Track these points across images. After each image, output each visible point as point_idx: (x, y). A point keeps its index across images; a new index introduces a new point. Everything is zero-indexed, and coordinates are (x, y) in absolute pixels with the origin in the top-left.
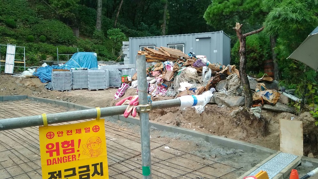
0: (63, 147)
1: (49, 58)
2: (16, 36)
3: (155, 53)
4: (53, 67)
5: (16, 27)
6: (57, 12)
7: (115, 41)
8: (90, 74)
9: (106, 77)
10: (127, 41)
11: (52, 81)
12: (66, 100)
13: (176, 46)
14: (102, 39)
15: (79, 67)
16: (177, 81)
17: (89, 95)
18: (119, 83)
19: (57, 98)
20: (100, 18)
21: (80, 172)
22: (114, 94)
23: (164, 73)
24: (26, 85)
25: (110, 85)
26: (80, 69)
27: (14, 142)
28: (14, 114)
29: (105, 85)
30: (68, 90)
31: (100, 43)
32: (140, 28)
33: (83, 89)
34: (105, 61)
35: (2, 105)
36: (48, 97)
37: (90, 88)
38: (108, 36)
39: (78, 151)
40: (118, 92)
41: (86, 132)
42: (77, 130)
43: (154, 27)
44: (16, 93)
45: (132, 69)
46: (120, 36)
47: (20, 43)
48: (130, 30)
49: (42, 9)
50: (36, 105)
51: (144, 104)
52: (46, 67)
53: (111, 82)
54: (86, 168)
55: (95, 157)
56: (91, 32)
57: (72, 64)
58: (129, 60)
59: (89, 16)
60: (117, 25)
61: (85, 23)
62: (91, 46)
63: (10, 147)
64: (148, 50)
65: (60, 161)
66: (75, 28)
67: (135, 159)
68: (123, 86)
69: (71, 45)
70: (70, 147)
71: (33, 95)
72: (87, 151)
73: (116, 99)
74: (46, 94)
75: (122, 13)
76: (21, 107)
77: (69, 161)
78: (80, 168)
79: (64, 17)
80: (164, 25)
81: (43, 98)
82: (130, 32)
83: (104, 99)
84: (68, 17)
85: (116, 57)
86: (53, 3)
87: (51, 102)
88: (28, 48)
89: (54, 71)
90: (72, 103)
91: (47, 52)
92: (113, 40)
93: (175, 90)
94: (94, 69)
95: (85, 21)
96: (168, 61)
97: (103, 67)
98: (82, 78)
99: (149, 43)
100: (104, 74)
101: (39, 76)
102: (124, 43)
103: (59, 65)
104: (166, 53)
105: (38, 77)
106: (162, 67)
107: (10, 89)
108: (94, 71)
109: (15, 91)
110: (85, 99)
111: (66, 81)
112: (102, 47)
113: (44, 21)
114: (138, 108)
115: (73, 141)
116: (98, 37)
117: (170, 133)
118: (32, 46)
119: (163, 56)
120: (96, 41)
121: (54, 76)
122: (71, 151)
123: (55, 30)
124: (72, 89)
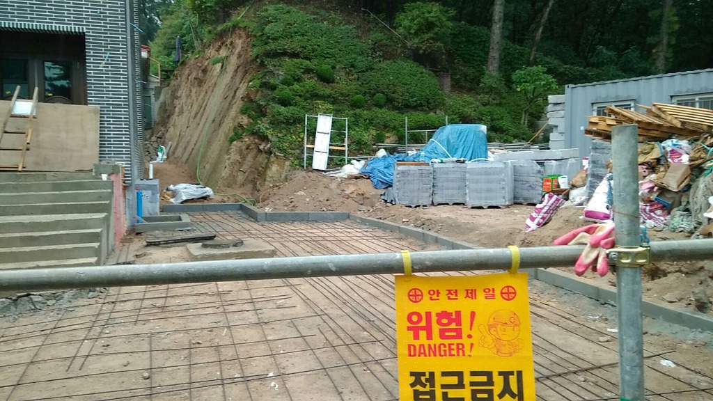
0: (439, 322)
1: (390, 140)
2: (334, 98)
3: (637, 119)
4: (397, 157)
5: (333, 81)
6: (409, 44)
7: (530, 95)
8: (472, 172)
9: (505, 179)
10: (559, 94)
11: (394, 185)
12: (420, 227)
13: (697, 99)
14: (499, 93)
15: (448, 157)
16: (700, 193)
17: (467, 217)
18: (537, 192)
19: (404, 220)
20: (496, 47)
21: (472, 384)
22: (525, 219)
23: (662, 169)
24: (348, 192)
25: (515, 198)
26: (449, 162)
27: (328, 301)
28: (327, 248)
29: (503, 197)
30: (424, 206)
31: (495, 102)
32: (594, 60)
33: (454, 204)
34: (505, 141)
35: (307, 228)
36: (385, 219)
37: (470, 202)
38: (514, 86)
39: (470, 336)
40: (534, 215)
41: (486, 298)
42: (467, 290)
43: (633, 54)
44: (330, 208)
45: (570, 161)
46: (542, 83)
47: (340, 111)
48: (568, 66)
49: (380, 41)
50: (365, 233)
51: (630, 245)
52: (384, 156)
53: (517, 190)
54: (486, 377)
55: (506, 355)
56: (476, 80)
57: (435, 152)
58: (563, 138)
59: (473, 44)
60: (535, 58)
61: (464, 61)
62: (475, 111)
63: (322, 310)
64: (616, 113)
65: (433, 351)
66: (442, 73)
67: (580, 378)
68: (549, 201)
69: (433, 109)
70: (453, 326)
71: (359, 212)
72: (489, 339)
73: (530, 230)
74: (382, 211)
75: (549, 28)
76: (338, 234)
77: (451, 355)
78: (473, 374)
79: (421, 52)
80: (663, 47)
81: (377, 220)
82: (567, 72)
83: (500, 228)
84: (429, 51)
85: (529, 132)
86: (401, 26)
87: (392, 229)
88: (353, 119)
89: (398, 165)
90: (432, 233)
91: (386, 127)
92: (525, 94)
93: (693, 214)
94: (478, 161)
95: (465, 57)
96: (674, 141)
97: (500, 155)
98: (453, 181)
99: (617, 96)
100: (501, 171)
101: (371, 175)
102: (551, 98)
103: (409, 152)
104: (669, 118)
105: (369, 178)
106: (656, 154)
107: (321, 199)
108: (481, 165)
109: (329, 203)
110: (460, 226)
111: (421, 186)
112: (499, 111)
113: (382, 65)
114: (613, 255)
115: (458, 313)
116: (491, 90)
117: (677, 327)
118: (360, 116)
119: (659, 126)
120: (486, 98)
121: (398, 176)
122: (454, 334)
123: (404, 81)
124: (433, 204)
